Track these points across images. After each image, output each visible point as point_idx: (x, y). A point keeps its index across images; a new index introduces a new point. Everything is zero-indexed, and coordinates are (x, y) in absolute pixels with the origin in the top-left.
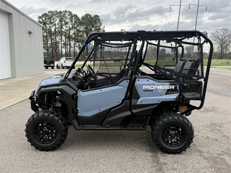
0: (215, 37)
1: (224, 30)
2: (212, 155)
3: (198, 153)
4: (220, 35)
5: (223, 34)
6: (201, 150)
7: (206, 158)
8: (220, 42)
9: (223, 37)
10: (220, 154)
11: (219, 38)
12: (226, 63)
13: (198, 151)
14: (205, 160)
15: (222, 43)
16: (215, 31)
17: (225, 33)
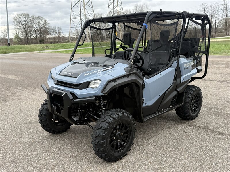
0: (18, 22)
1: (25, 15)
4: (22, 21)
5: (25, 19)
8: (24, 27)
9: (26, 22)
11: (22, 24)
12: (46, 48)
15: (26, 29)
16: (17, 16)
17: (27, 19)
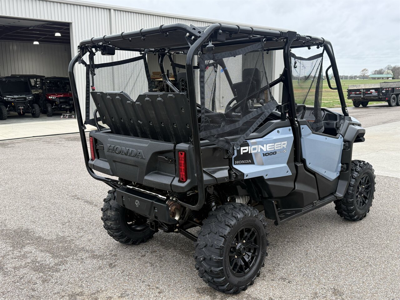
2: (75, 258)
3: (97, 253)
6: (95, 261)
7: (83, 249)
10: (62, 263)
13: (100, 256)
14: (83, 246)
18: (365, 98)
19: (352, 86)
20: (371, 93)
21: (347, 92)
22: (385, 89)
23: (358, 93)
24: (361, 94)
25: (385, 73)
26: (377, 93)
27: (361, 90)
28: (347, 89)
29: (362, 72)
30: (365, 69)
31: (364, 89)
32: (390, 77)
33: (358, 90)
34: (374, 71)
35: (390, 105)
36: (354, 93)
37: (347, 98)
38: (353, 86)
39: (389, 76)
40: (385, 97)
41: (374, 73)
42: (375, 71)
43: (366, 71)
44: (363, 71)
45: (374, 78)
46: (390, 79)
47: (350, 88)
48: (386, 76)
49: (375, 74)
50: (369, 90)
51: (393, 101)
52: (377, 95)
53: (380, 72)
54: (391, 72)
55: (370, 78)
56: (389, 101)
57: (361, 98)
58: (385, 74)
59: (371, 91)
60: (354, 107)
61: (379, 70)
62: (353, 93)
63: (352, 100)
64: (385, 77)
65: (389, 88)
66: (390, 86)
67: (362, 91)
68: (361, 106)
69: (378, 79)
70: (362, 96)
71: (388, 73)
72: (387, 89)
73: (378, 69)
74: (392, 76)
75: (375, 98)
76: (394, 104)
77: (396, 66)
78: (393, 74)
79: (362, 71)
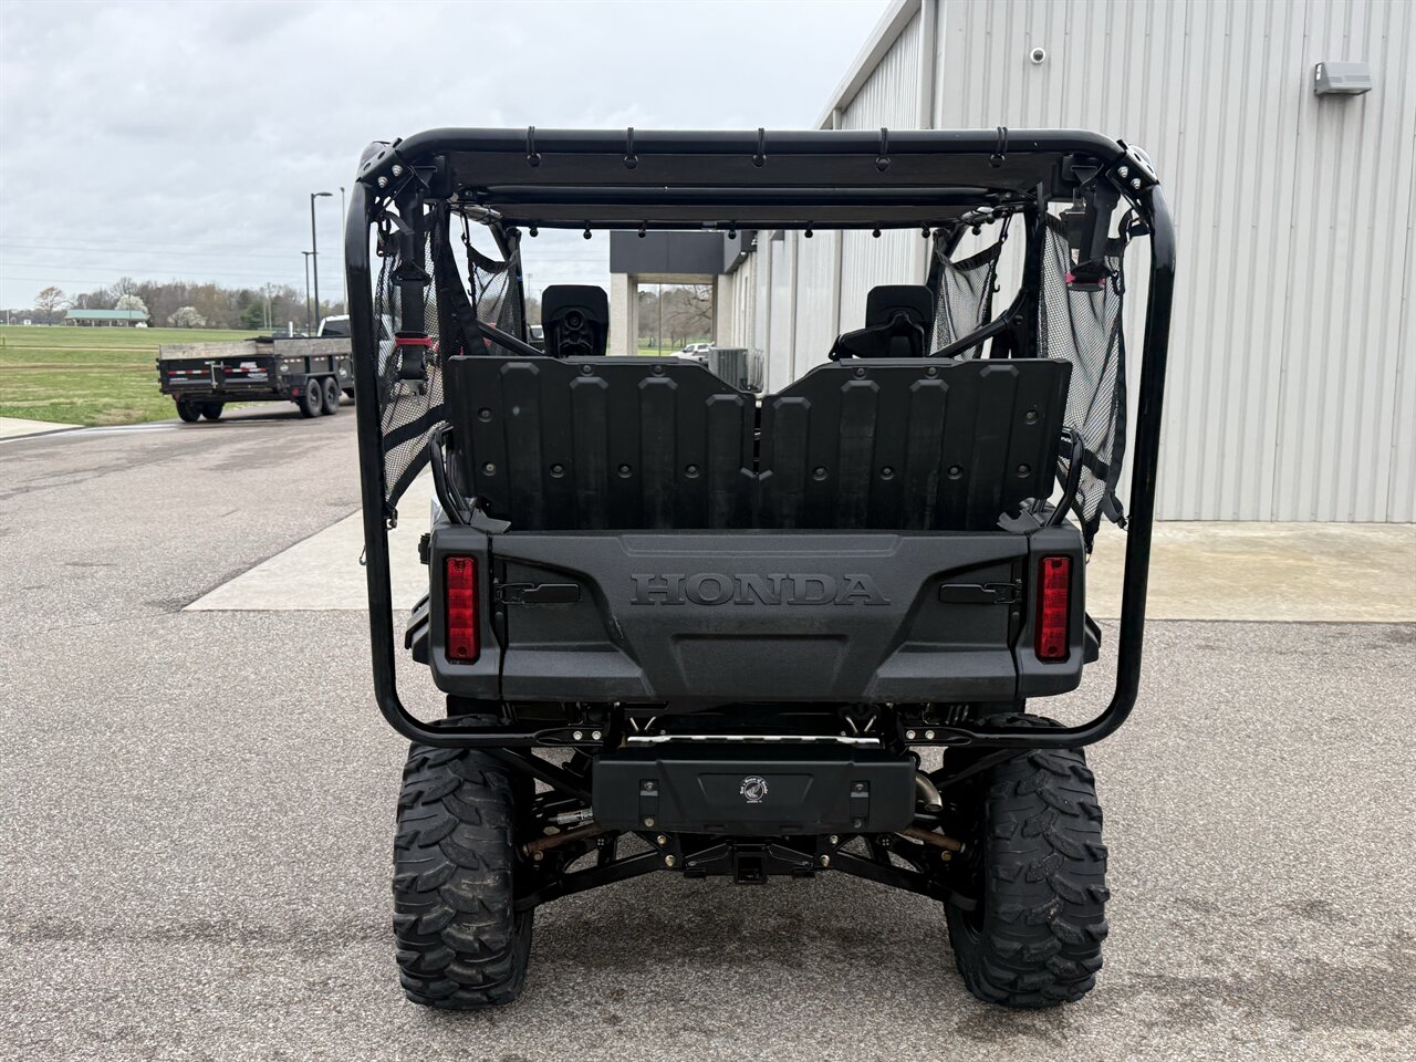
18: (227, 391)
19: (170, 347)
20: (245, 373)
21: (158, 368)
22: (286, 361)
23: (199, 372)
24: (208, 376)
25: (119, 303)
26: (266, 375)
27: (207, 363)
28: (157, 360)
29: (42, 301)
30: (52, 289)
31: (218, 360)
32: (141, 321)
33: (198, 363)
34: (77, 296)
35: (305, 414)
36: (183, 372)
37: (161, 391)
38: (174, 347)
39: (136, 315)
40: (288, 386)
41: (76, 304)
42: (81, 296)
43: (57, 294)
44: (45, 294)
45: (83, 323)
46: (140, 325)
47: (168, 356)
48: (128, 317)
49: (80, 307)
50: (235, 361)
51: (314, 398)
52: (266, 380)
53: (97, 301)
54: (141, 302)
55: (70, 323)
56: (301, 401)
57: (211, 391)
58: (122, 309)
59: (243, 365)
60: (180, 420)
61: (95, 295)
62: (179, 373)
63: (174, 397)
64: (122, 320)
65: (295, 358)
66: (298, 352)
67: (213, 366)
68: (202, 417)
69: (100, 325)
70: (215, 383)
71: (131, 307)
72: (292, 361)
73: (89, 291)
74: (146, 317)
75: (261, 390)
76: (316, 409)
77: (149, 282)
78: (145, 309)
79: (43, 294)
